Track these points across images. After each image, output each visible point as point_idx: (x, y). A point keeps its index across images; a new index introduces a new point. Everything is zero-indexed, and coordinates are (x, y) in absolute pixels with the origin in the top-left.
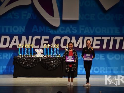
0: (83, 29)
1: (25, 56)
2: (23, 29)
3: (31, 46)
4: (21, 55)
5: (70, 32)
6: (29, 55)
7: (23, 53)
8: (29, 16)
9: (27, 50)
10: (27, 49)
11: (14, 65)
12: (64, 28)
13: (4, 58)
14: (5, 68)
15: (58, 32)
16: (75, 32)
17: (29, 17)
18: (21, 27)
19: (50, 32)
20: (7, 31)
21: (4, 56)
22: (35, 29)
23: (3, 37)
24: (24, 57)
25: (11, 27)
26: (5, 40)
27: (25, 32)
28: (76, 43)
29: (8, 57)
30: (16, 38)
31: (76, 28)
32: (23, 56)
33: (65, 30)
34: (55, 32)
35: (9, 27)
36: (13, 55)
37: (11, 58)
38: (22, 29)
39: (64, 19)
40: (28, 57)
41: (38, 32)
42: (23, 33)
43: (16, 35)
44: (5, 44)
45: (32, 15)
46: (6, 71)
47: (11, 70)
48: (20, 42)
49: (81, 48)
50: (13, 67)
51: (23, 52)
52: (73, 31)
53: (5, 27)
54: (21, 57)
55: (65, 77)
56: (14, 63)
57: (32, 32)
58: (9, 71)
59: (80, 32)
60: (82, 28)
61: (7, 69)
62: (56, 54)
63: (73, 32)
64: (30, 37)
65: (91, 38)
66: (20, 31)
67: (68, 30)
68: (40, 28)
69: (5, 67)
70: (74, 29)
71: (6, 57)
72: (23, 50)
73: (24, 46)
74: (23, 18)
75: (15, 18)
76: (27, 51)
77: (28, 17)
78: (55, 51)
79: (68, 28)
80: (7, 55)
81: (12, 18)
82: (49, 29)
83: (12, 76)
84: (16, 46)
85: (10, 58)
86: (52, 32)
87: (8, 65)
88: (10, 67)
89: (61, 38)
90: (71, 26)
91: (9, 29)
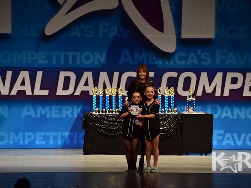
0: (223, 57)
1: (106, 112)
2: (102, 57)
3: (117, 93)
4: (97, 109)
5: (197, 63)
6: (114, 110)
7: (101, 106)
8: (114, 31)
9: (109, 100)
10: (111, 97)
11: (84, 130)
12: (183, 54)
13: (64, 116)
14: (67, 137)
15: (172, 63)
16: (207, 62)
17: (115, 34)
18: (97, 55)
19: (156, 63)
20: (71, 62)
21: (64, 112)
22: (126, 57)
23: (63, 75)
24: (104, 114)
25: (78, 53)
26: (67, 80)
27: (105, 63)
28: (210, 86)
29: (72, 113)
30: (88, 75)
31: (208, 54)
32: (103, 112)
33: (186, 58)
34: (167, 63)
35: (74, 53)
36: (82, 111)
37: (78, 116)
38: (100, 58)
39: (184, 36)
40: (111, 114)
41: (131, 63)
42: (103, 65)
43: (88, 70)
44: (66, 87)
45: (119, 30)
46: (68, 142)
47: (78, 140)
48: (96, 84)
49: (220, 95)
50: (83, 134)
51: (101, 104)
52: (203, 60)
53: (67, 53)
54: (98, 113)
55: (187, 155)
56: (86, 126)
57: (121, 63)
58: (75, 142)
59: (218, 63)
60: (221, 54)
61: (71, 138)
62: (168, 108)
63: (203, 62)
64: (116, 74)
65: (240, 76)
66: (97, 62)
67: (192, 58)
68: (136, 55)
69: (67, 134)
70: (206, 56)
71: (69, 113)
72: (101, 101)
73: (104, 92)
74: (101, 35)
75: (87, 35)
76: (110, 103)
77: (112, 34)
78: (166, 101)
79: (193, 54)
80: (70, 109)
81: (79, 35)
82: (154, 58)
83: (82, 151)
84: (89, 91)
85: (76, 116)
86: (159, 63)
87: (72, 130)
88: (76, 134)
89: (179, 76)
90: (199, 51)
91: (74, 57)
